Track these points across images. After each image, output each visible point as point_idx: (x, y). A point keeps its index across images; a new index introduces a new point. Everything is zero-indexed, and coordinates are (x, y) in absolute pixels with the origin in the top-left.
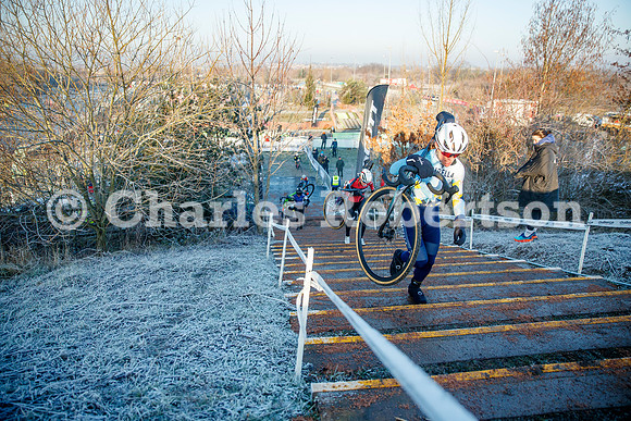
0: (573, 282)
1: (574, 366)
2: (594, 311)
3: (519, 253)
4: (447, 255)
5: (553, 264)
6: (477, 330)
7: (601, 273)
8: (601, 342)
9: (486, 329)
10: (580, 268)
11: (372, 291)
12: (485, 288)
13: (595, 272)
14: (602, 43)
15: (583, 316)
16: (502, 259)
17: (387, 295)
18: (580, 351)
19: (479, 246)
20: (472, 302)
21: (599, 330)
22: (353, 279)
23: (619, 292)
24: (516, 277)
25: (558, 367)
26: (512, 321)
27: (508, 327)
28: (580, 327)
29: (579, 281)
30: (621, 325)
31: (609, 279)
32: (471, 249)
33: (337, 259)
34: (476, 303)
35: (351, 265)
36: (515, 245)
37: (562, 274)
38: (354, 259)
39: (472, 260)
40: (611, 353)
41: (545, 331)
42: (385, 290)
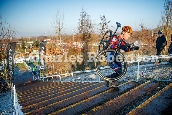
0: (98, 84)
1: (100, 107)
2: (103, 90)
4: (68, 84)
5: (93, 81)
6: (76, 104)
8: (105, 98)
9: (78, 103)
11: (46, 101)
12: (77, 91)
13: (102, 80)
14: (94, 27)
15: (101, 92)
16: (81, 82)
17: (50, 100)
18: (101, 102)
21: (105, 95)
22: (40, 98)
24: (85, 86)
25: (96, 109)
26: (85, 99)
27: (83, 101)
28: (101, 95)
30: (109, 92)
32: (74, 81)
33: (36, 93)
34: (75, 96)
35: (40, 94)
36: (84, 78)
37: (95, 83)
38: (41, 92)
39: (74, 84)
40: (108, 100)
41: (93, 99)
42: (50, 99)
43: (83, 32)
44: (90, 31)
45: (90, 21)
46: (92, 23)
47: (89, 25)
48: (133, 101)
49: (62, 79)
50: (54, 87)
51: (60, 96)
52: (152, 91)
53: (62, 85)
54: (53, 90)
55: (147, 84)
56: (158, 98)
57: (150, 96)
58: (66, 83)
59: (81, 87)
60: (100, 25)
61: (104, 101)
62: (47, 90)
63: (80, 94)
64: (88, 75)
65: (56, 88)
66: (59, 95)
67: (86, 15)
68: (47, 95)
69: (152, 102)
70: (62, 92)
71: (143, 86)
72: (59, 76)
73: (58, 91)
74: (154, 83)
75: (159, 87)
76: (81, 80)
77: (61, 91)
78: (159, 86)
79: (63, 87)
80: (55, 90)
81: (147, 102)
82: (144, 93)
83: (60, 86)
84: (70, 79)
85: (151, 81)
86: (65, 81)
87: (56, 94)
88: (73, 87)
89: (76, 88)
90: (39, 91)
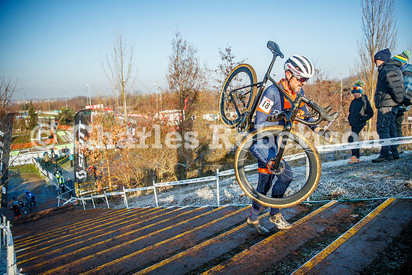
0: (216, 212)
1: (219, 267)
2: (228, 226)
3: (186, 202)
4: (145, 214)
5: (205, 204)
6: (162, 263)
7: (229, 202)
8: (233, 245)
9: (167, 261)
10: (218, 202)
11: (88, 257)
12: (166, 231)
13: (226, 202)
14: (206, 76)
15: (222, 232)
16: (177, 208)
17: (99, 256)
18: (223, 255)
19: (162, 203)
20: (158, 244)
21: (231, 238)
22: (75, 252)
23: (238, 211)
24: (184, 217)
25: (210, 272)
26: (184, 249)
27: (180, 255)
28: (221, 239)
29: (219, 210)
30: (240, 231)
31: (233, 205)
32: (158, 207)
33: (64, 239)
34: (160, 243)
35: (74, 241)
36: (182, 197)
37: (209, 209)
38: (77, 235)
39: (158, 214)
40: (238, 250)
41: (202, 250)
42: (99, 253)
43: (178, 88)
44: (195, 85)
45: (195, 62)
46: (201, 66)
47: (194, 72)
48: (296, 251)
49: (130, 201)
50: (110, 221)
51: (124, 244)
52: (339, 226)
53: (128, 216)
54: (107, 228)
55: (329, 209)
56: (352, 240)
57: (334, 237)
58: (140, 211)
59: (175, 221)
60: (221, 71)
61: (228, 252)
62: (92, 230)
63: (173, 238)
64: (192, 191)
65: (116, 223)
66: (122, 242)
67: (187, 48)
68: (93, 242)
69: (339, 251)
70: (130, 233)
71: (320, 213)
72: (123, 193)
73: (119, 233)
74: (344, 206)
75: (355, 214)
76: (175, 202)
77: (128, 232)
78: (356, 211)
79: (133, 222)
80: (112, 229)
81: (326, 251)
82: (322, 230)
83: (125, 220)
84: (149, 202)
85: (337, 201)
86: (138, 205)
87: (114, 240)
88: (156, 220)
89: (164, 223)
90: (72, 233)
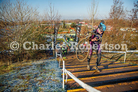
0: (123, 65)
1: (126, 83)
6: (103, 76)
18: (126, 80)
25: (122, 84)
28: (126, 74)
43: (113, 18)
45: (122, 8)
46: (124, 10)
47: (121, 12)
60: (132, 11)
67: (119, 2)
